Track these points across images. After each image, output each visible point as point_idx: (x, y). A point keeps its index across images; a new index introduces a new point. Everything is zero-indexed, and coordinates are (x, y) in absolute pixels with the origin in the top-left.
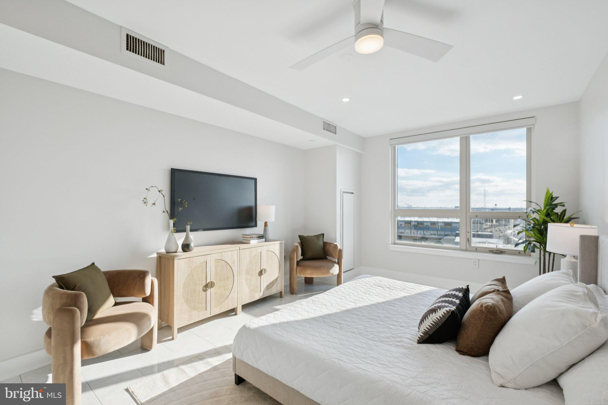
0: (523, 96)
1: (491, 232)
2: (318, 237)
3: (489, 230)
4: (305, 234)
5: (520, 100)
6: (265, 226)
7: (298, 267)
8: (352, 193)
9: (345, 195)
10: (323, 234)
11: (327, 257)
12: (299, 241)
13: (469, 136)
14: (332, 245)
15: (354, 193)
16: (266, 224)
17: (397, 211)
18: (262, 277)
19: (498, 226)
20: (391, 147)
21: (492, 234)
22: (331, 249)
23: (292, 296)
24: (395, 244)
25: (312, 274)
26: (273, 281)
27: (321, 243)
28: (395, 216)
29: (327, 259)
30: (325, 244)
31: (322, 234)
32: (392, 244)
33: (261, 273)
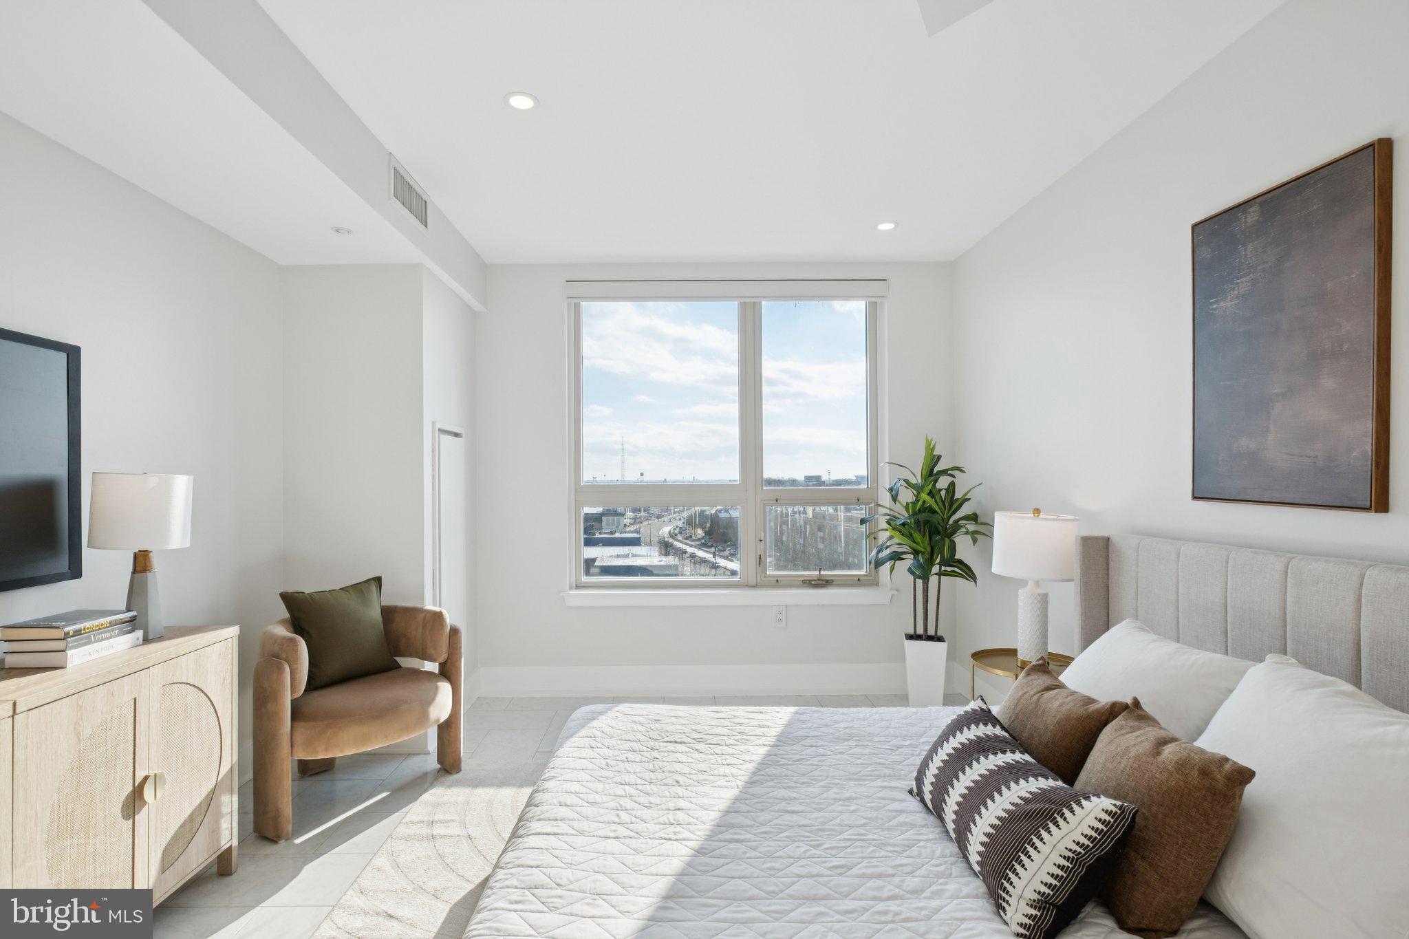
0: (897, 224)
1: (637, 532)
2: (363, 592)
3: (632, 528)
4: (308, 586)
5: (888, 232)
6: (135, 571)
7: (296, 723)
8: (457, 435)
9: (444, 437)
10: (378, 580)
11: (398, 659)
12: (287, 615)
13: (760, 303)
14: (420, 617)
15: (463, 436)
16: (141, 562)
17: (582, 492)
18: (141, 817)
19: (648, 520)
20: (569, 304)
21: (638, 536)
22: (415, 631)
23: (272, 849)
24: (578, 586)
25: (365, 739)
26: (192, 817)
27: (375, 614)
28: (578, 506)
29: (398, 666)
30: (389, 613)
31: (374, 579)
32: (571, 588)
33: (135, 800)
